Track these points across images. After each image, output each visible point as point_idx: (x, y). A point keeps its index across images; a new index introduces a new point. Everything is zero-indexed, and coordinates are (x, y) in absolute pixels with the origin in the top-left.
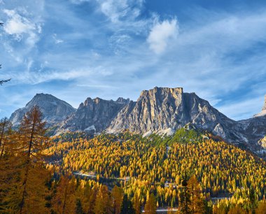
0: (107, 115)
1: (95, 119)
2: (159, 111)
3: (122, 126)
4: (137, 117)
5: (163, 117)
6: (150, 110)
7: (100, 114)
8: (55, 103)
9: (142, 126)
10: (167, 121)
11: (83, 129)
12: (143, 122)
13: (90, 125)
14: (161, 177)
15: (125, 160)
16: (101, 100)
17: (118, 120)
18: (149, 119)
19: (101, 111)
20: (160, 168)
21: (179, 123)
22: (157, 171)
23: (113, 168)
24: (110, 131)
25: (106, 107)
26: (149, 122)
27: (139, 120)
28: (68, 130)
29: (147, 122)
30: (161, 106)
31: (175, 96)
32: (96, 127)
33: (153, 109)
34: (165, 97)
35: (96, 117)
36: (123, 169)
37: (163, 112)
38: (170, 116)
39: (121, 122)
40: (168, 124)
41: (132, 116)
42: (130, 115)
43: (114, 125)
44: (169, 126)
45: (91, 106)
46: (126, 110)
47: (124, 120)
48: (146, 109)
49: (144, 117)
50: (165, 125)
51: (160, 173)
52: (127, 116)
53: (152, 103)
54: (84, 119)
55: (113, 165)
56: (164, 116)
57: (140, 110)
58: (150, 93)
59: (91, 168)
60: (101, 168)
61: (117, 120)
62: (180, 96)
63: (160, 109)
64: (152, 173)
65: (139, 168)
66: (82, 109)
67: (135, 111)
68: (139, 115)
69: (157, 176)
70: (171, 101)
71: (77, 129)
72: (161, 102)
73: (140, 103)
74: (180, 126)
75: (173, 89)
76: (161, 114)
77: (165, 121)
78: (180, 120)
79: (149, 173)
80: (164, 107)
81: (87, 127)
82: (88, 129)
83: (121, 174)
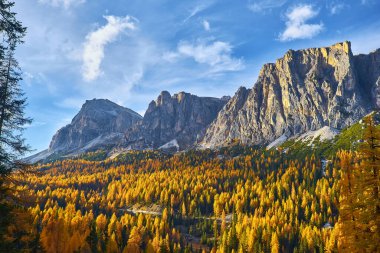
0: (200, 121)
1: (178, 128)
2: (299, 95)
3: (226, 135)
4: (254, 114)
5: (308, 106)
6: (279, 97)
7: (187, 118)
8: (114, 113)
9: (265, 129)
10: (318, 114)
11: (156, 146)
12: (267, 122)
13: (169, 139)
14: (310, 213)
15: (227, 184)
16: (186, 96)
17: (219, 125)
18: (279, 115)
19: (187, 115)
20: (306, 196)
21: (346, 115)
22: (301, 201)
23: (199, 196)
24: (205, 146)
25: (196, 107)
26: (280, 120)
27: (258, 120)
28: (130, 148)
29: (275, 121)
30: (303, 85)
31: (332, 61)
32: (178, 143)
33: (285, 93)
34: (310, 67)
35: (179, 123)
36: (220, 198)
37: (309, 96)
38: (324, 102)
39: (223, 127)
40: (321, 118)
41: (245, 113)
42: (240, 112)
43: (212, 134)
44: (324, 124)
45: (170, 105)
46: (233, 105)
47: (229, 124)
48: (272, 96)
49: (269, 111)
50: (315, 120)
51: (309, 204)
52: (236, 114)
53: (283, 83)
54: (158, 130)
55: (200, 191)
56: (311, 104)
57: (260, 99)
58: (278, 66)
59: (154, 199)
60: (173, 197)
61: (216, 125)
62: (346, 59)
63: (301, 91)
64: (288, 204)
65: (255, 196)
66: (154, 111)
67: (250, 103)
68: (258, 110)
69: (302, 210)
70: (326, 73)
71: (145, 147)
72: (303, 78)
73: (259, 87)
74: (349, 121)
75: (328, 50)
76: (304, 101)
77: (313, 115)
78: (348, 109)
79: (280, 204)
80: (310, 85)
81: (164, 143)
82: (166, 146)
83: (216, 209)
